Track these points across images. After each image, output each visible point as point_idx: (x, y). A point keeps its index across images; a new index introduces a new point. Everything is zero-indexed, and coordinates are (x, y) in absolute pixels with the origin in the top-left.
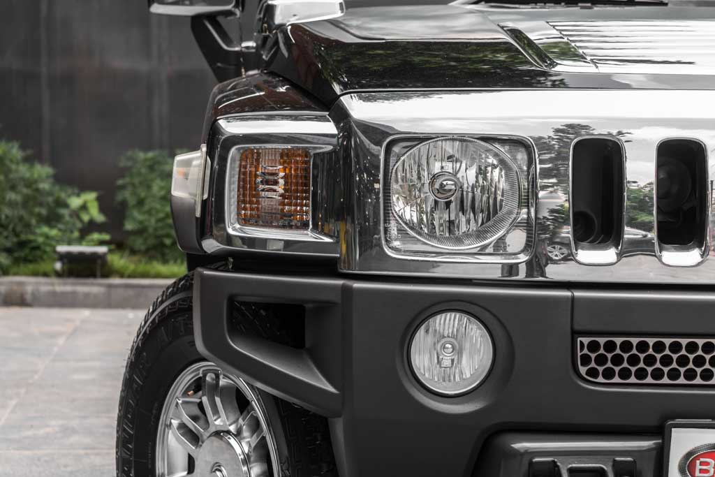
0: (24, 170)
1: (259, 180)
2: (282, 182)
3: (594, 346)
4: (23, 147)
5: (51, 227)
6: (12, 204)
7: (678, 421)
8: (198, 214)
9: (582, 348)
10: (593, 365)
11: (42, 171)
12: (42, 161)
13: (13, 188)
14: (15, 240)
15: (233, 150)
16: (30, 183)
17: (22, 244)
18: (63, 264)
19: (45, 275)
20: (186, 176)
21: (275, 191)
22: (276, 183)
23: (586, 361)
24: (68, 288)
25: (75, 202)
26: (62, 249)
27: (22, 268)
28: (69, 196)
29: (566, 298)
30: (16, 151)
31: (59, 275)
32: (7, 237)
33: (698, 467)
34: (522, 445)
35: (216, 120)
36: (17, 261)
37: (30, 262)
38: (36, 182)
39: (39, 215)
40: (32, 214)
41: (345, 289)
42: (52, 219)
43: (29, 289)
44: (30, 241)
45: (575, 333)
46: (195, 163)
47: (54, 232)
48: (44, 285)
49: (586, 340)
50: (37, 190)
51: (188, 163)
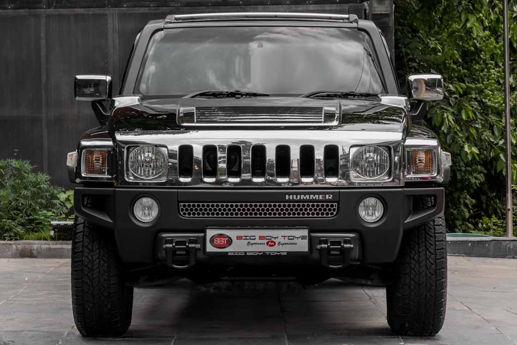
0: (31, 177)
1: (94, 159)
2: (101, 160)
3: (184, 206)
4: (32, 164)
5: (48, 211)
6: (25, 197)
7: (209, 227)
8: (75, 171)
9: (181, 206)
10: (184, 211)
11: (43, 177)
12: (42, 172)
13: (25, 188)
14: (26, 218)
15: (84, 151)
16: (36, 184)
17: (31, 221)
18: (55, 232)
19: (45, 239)
20: (71, 159)
21: (99, 163)
22: (99, 160)
23: (182, 210)
24: (58, 246)
25: (63, 196)
26: (54, 223)
27: (32, 235)
28: (59, 193)
29: (175, 191)
30: (27, 166)
31: (52, 239)
32: (22, 217)
33: (215, 241)
34: (164, 235)
35: (80, 141)
36: (28, 231)
37: (36, 232)
38: (39, 184)
39: (41, 204)
40: (37, 203)
41: (114, 191)
42: (49, 206)
43: (35, 247)
44: (36, 219)
45: (179, 202)
46: (74, 155)
47: (50, 214)
48: (44, 245)
49: (182, 204)
50: (40, 188)
51: (72, 155)
